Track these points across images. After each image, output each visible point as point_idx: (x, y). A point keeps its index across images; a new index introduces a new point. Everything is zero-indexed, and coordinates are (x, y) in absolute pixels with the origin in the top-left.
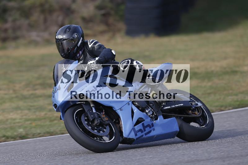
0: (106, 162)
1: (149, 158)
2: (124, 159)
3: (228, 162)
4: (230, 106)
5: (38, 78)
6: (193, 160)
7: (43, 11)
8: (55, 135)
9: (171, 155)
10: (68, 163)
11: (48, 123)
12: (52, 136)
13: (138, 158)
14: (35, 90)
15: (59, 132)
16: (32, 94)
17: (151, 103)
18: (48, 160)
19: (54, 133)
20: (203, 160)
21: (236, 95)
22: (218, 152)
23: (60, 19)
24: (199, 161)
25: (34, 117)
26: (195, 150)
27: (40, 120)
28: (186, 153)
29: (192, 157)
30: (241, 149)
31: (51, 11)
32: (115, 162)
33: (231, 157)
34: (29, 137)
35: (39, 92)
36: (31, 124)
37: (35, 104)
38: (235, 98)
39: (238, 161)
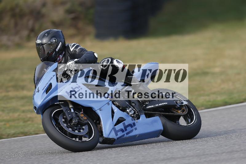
0: (81, 161)
1: (124, 157)
2: (99, 158)
3: (205, 159)
4: (202, 106)
5: (11, 80)
6: (169, 158)
7: (14, 16)
8: (29, 135)
9: (146, 153)
10: (44, 161)
11: (21, 123)
12: (26, 136)
13: (113, 156)
14: (8, 91)
15: (33, 133)
16: (5, 96)
17: (133, 103)
18: (23, 158)
19: (28, 133)
20: (179, 158)
21: (208, 95)
22: (194, 150)
23: (31, 23)
24: (174, 159)
25: (8, 118)
26: (170, 149)
27: (14, 120)
28: (161, 151)
29: (168, 155)
30: (216, 147)
31: (22, 15)
32: (91, 161)
33: (207, 155)
34: (4, 137)
35: (12, 94)
36: (5, 124)
37: (8, 105)
38: (207, 98)
39: (214, 158)
